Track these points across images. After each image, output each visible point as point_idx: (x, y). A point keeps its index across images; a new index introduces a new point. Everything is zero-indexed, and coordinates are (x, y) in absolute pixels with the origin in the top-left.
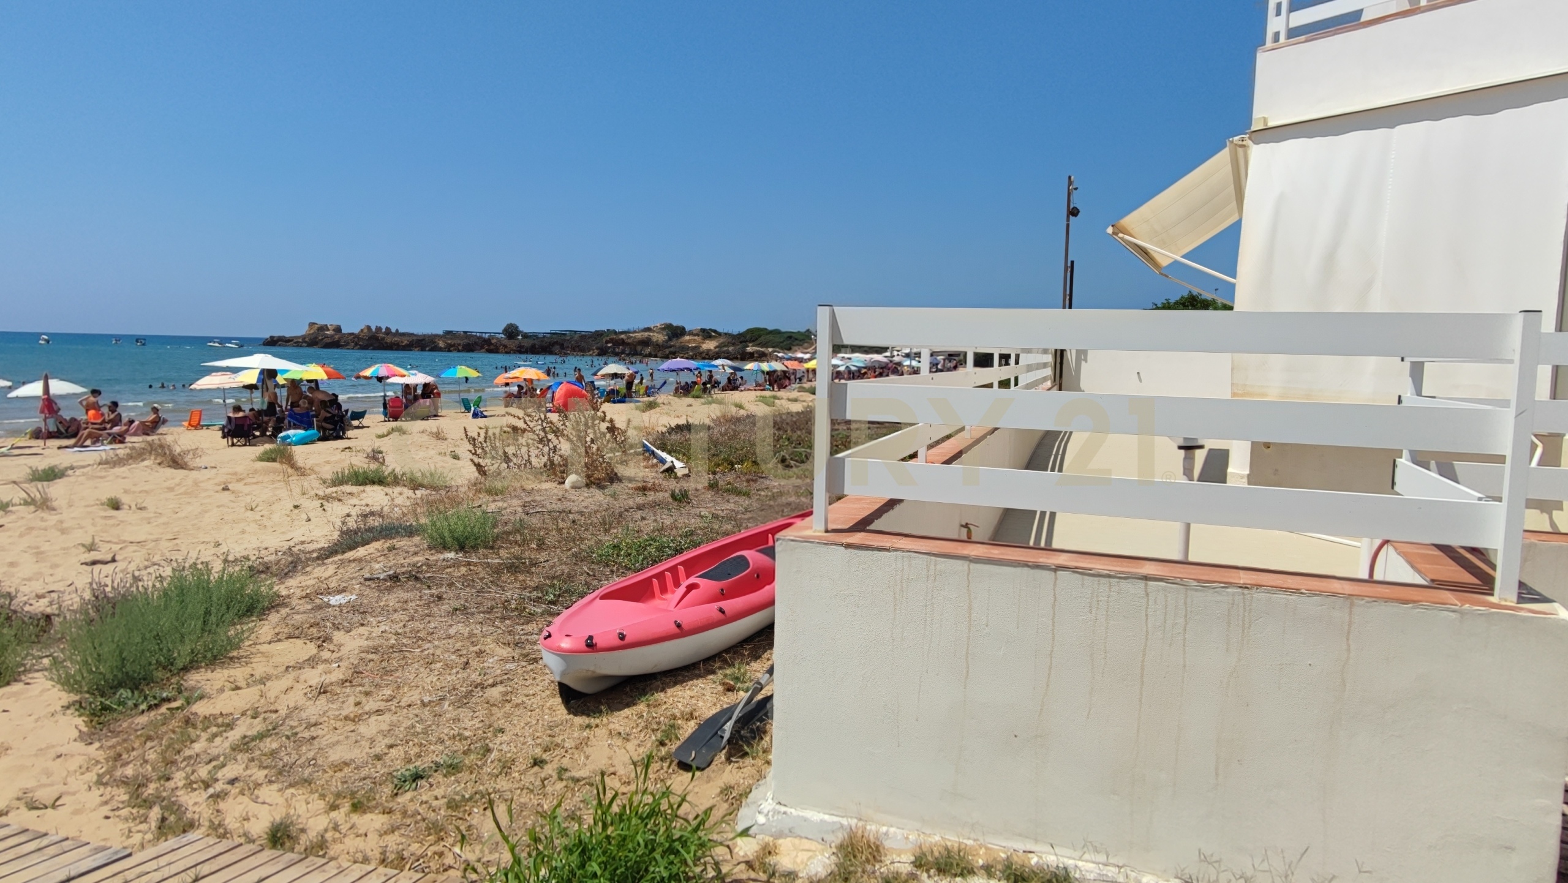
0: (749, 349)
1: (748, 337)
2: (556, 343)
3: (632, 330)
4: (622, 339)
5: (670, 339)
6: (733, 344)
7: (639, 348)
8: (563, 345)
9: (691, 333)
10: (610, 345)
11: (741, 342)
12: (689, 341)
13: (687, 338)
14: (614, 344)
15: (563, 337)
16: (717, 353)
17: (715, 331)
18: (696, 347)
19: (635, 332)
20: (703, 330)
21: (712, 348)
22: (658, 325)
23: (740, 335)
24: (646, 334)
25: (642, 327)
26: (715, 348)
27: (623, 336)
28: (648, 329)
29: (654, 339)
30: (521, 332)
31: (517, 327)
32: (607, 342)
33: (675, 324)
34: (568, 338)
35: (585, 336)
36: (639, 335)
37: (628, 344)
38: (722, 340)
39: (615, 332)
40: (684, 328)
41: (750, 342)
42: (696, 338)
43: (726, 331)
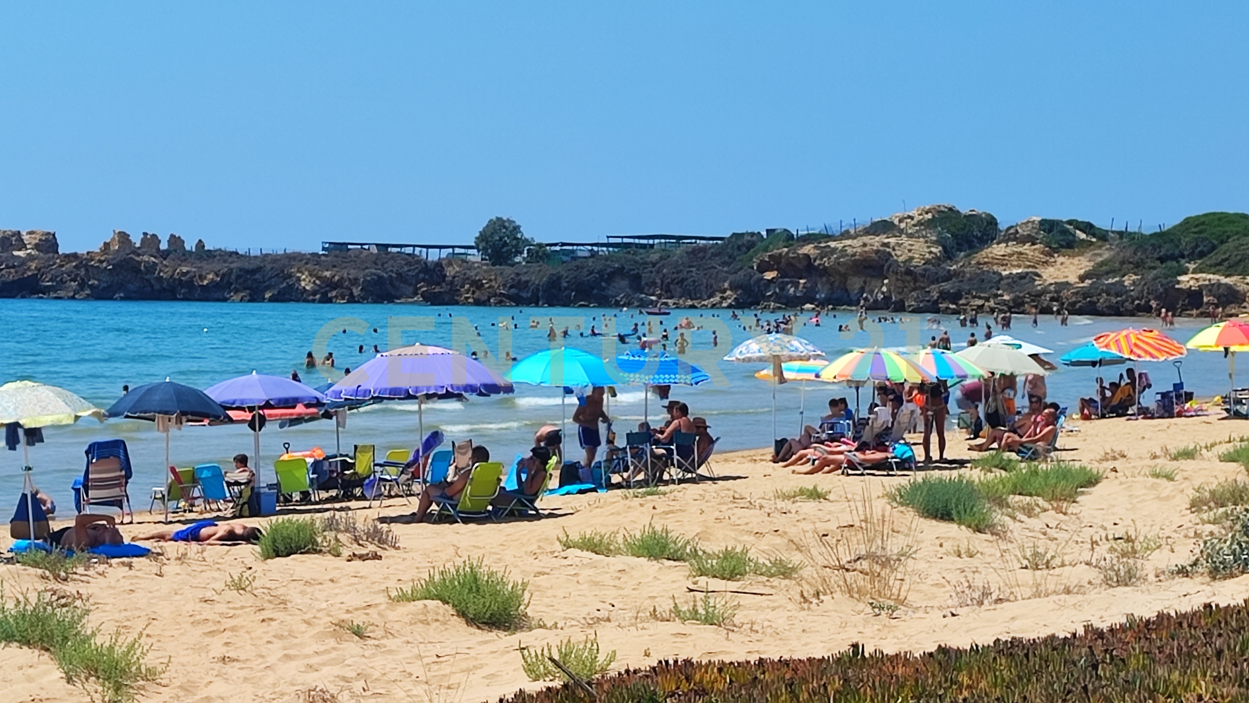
0: (1186, 281)
1: (1186, 242)
2: (620, 272)
3: (836, 230)
4: (807, 256)
5: (948, 255)
6: (1138, 266)
7: (855, 283)
8: (638, 277)
9: (1012, 236)
10: (769, 275)
11: (1162, 260)
12: (1003, 261)
13: (998, 250)
14: (783, 274)
15: (641, 255)
16: (1085, 294)
17: (1087, 228)
18: (1021, 276)
19: (846, 235)
20: (1049, 226)
21: (1073, 279)
22: (914, 213)
23: (1162, 236)
24: (876, 241)
25: (866, 219)
26: (1082, 279)
27: (808, 249)
28: (884, 227)
29: (901, 256)
30: (527, 242)
31: (517, 228)
32: (764, 267)
33: (964, 209)
34: (654, 257)
35: (704, 249)
36: (854, 246)
37: (824, 272)
38: (1106, 254)
39: (788, 238)
40: (992, 222)
41: (1191, 258)
42: (1026, 248)
43: (1119, 227)
